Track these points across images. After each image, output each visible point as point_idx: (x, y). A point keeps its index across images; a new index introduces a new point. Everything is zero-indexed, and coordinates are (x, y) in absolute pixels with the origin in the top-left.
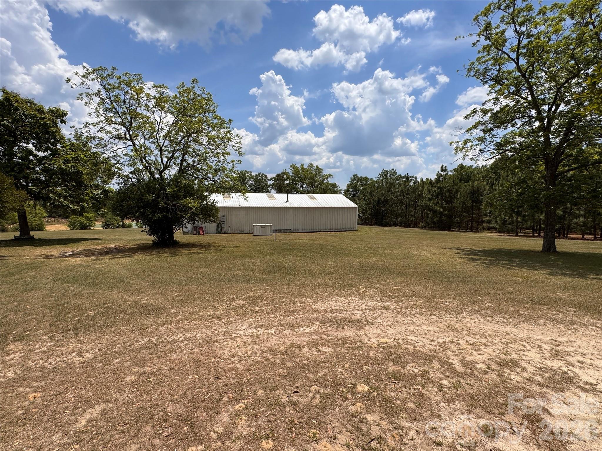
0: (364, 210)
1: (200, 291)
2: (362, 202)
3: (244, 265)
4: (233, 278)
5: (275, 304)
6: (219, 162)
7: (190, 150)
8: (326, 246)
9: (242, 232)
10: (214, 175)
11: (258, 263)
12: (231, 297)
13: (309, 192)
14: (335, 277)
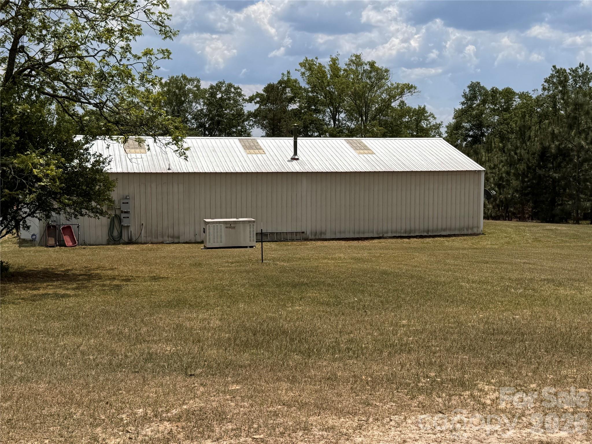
0: (501, 178)
1: (60, 398)
2: (497, 157)
3: (179, 327)
4: (146, 360)
5: (256, 432)
6: (111, 53)
7: (35, 21)
8: (397, 275)
9: (176, 240)
10: (100, 88)
11: (215, 323)
12: (140, 411)
13: (351, 133)
14: (418, 360)
